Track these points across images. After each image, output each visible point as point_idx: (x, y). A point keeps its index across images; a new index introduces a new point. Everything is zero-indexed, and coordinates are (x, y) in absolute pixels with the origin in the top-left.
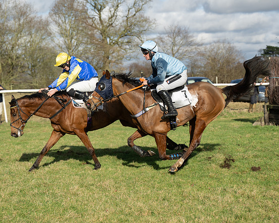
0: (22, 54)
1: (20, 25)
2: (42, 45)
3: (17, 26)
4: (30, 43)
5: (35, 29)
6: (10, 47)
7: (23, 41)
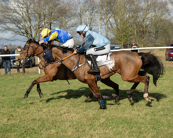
0: (149, 24)
1: (148, 5)
2: (162, 18)
3: (146, 6)
4: (154, 17)
5: (157, 8)
6: (141, 20)
7: (150, 16)
